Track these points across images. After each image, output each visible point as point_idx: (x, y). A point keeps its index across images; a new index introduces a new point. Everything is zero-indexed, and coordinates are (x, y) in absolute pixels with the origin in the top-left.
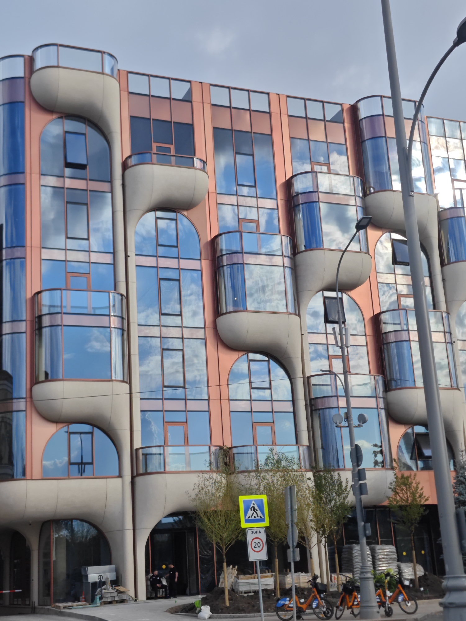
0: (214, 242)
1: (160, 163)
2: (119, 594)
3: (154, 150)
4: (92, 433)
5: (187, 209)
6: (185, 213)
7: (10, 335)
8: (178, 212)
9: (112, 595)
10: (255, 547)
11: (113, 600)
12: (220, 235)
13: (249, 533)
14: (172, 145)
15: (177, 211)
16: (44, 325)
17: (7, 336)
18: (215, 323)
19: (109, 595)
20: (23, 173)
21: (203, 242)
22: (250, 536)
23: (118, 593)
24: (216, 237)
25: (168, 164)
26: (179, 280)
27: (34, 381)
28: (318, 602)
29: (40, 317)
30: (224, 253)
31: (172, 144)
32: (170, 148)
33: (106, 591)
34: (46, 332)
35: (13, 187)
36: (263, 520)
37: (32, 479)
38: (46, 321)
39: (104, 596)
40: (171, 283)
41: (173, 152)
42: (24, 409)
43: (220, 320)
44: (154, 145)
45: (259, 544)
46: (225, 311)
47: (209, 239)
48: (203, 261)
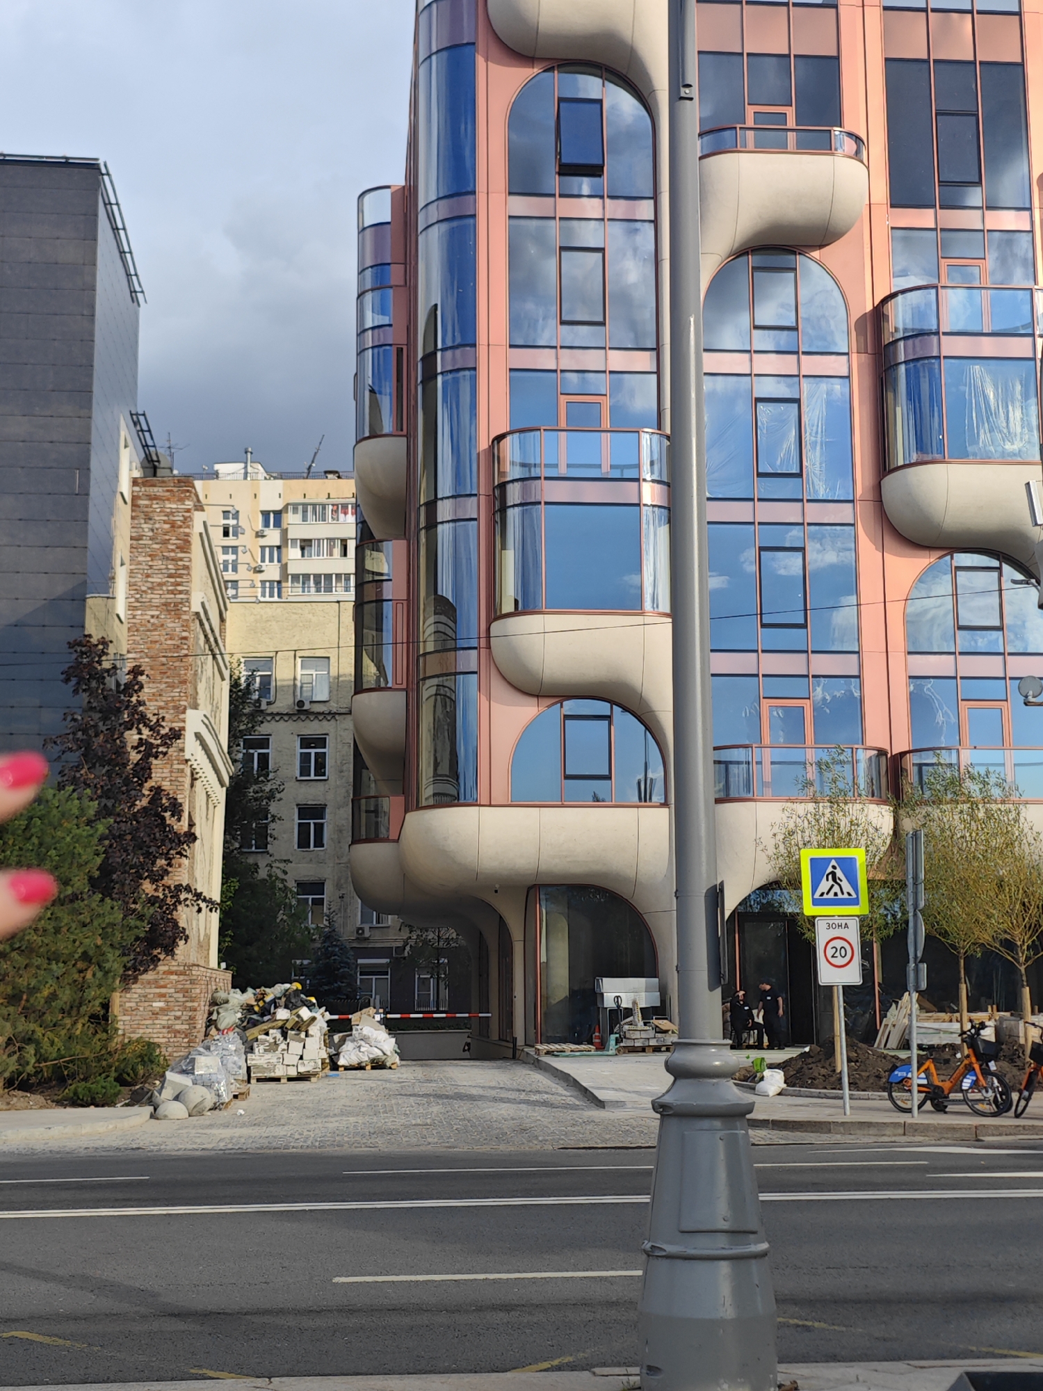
0: (878, 315)
1: (761, 148)
2: (659, 1035)
3: (750, 122)
4: (608, 718)
5: (821, 246)
6: (816, 254)
7: (451, 524)
8: (800, 254)
9: (644, 1035)
10: (833, 957)
11: (647, 1044)
12: (893, 296)
13: (821, 926)
14: (790, 108)
15: (798, 251)
16: (510, 503)
17: (446, 526)
18: (878, 488)
19: (637, 1035)
20: (474, 193)
21: (856, 315)
22: (822, 935)
23: (656, 1032)
24: (885, 301)
25: (782, 148)
26: (797, 401)
27: (495, 614)
28: (974, 1078)
29: (503, 486)
30: (900, 335)
31: (791, 106)
32: (786, 114)
33: (632, 1027)
34: (513, 515)
35: (455, 224)
36: (855, 902)
37: (490, 805)
38: (514, 494)
39: (627, 1036)
40: (782, 407)
41: (791, 122)
42: (475, 669)
43: (889, 481)
44: (750, 111)
45: (843, 950)
46: (901, 463)
47: (869, 308)
48: (854, 356)
